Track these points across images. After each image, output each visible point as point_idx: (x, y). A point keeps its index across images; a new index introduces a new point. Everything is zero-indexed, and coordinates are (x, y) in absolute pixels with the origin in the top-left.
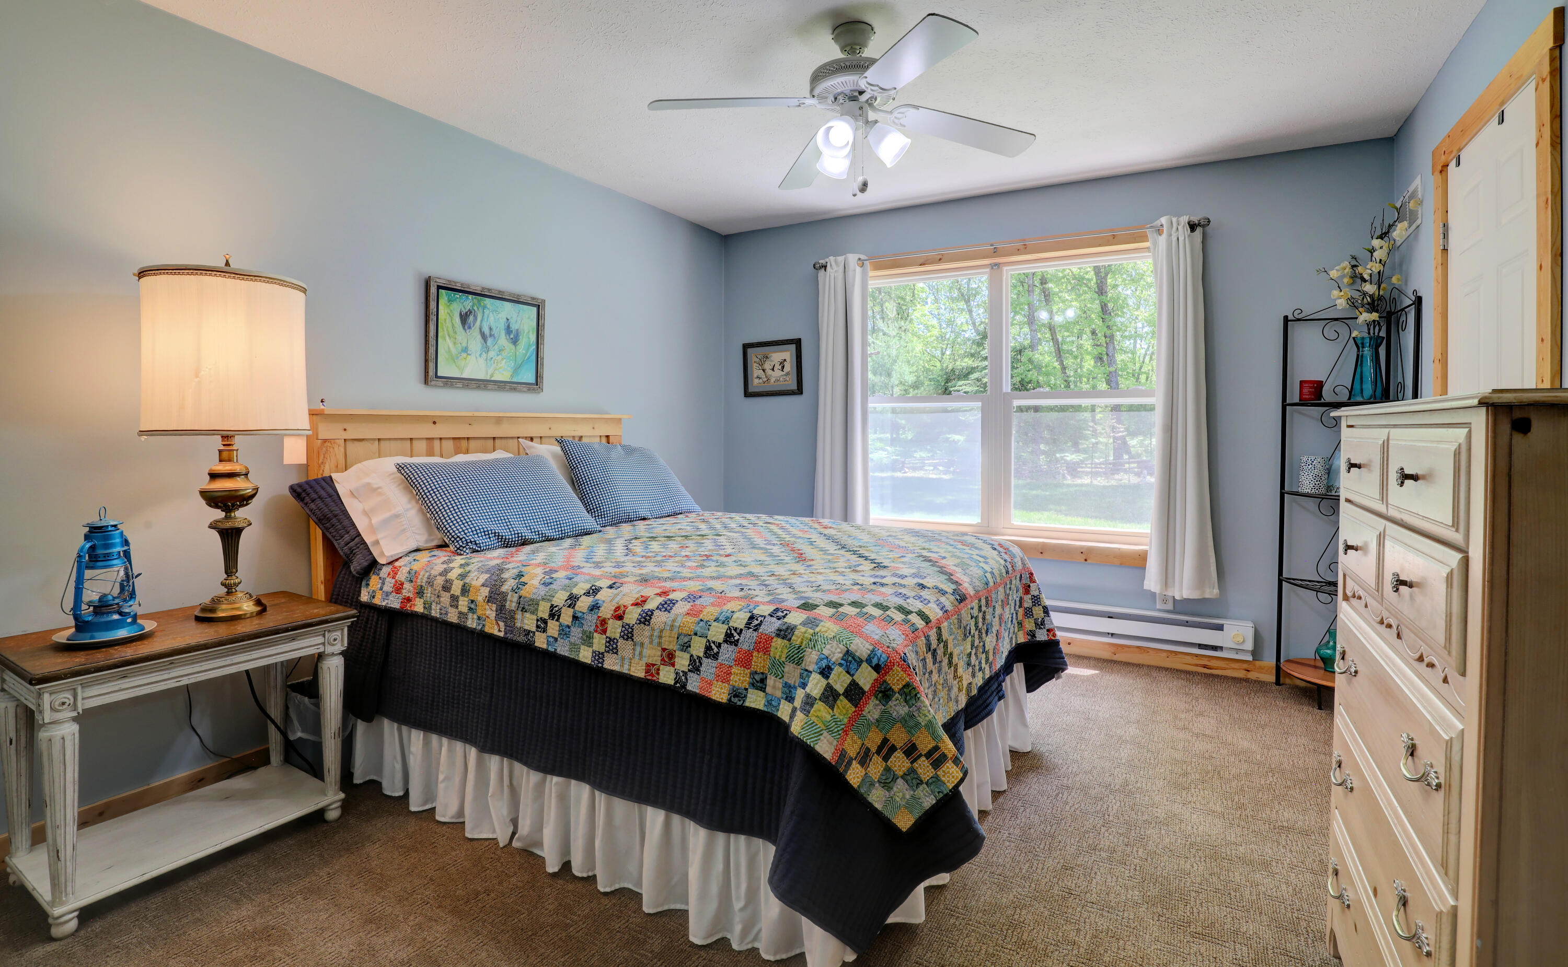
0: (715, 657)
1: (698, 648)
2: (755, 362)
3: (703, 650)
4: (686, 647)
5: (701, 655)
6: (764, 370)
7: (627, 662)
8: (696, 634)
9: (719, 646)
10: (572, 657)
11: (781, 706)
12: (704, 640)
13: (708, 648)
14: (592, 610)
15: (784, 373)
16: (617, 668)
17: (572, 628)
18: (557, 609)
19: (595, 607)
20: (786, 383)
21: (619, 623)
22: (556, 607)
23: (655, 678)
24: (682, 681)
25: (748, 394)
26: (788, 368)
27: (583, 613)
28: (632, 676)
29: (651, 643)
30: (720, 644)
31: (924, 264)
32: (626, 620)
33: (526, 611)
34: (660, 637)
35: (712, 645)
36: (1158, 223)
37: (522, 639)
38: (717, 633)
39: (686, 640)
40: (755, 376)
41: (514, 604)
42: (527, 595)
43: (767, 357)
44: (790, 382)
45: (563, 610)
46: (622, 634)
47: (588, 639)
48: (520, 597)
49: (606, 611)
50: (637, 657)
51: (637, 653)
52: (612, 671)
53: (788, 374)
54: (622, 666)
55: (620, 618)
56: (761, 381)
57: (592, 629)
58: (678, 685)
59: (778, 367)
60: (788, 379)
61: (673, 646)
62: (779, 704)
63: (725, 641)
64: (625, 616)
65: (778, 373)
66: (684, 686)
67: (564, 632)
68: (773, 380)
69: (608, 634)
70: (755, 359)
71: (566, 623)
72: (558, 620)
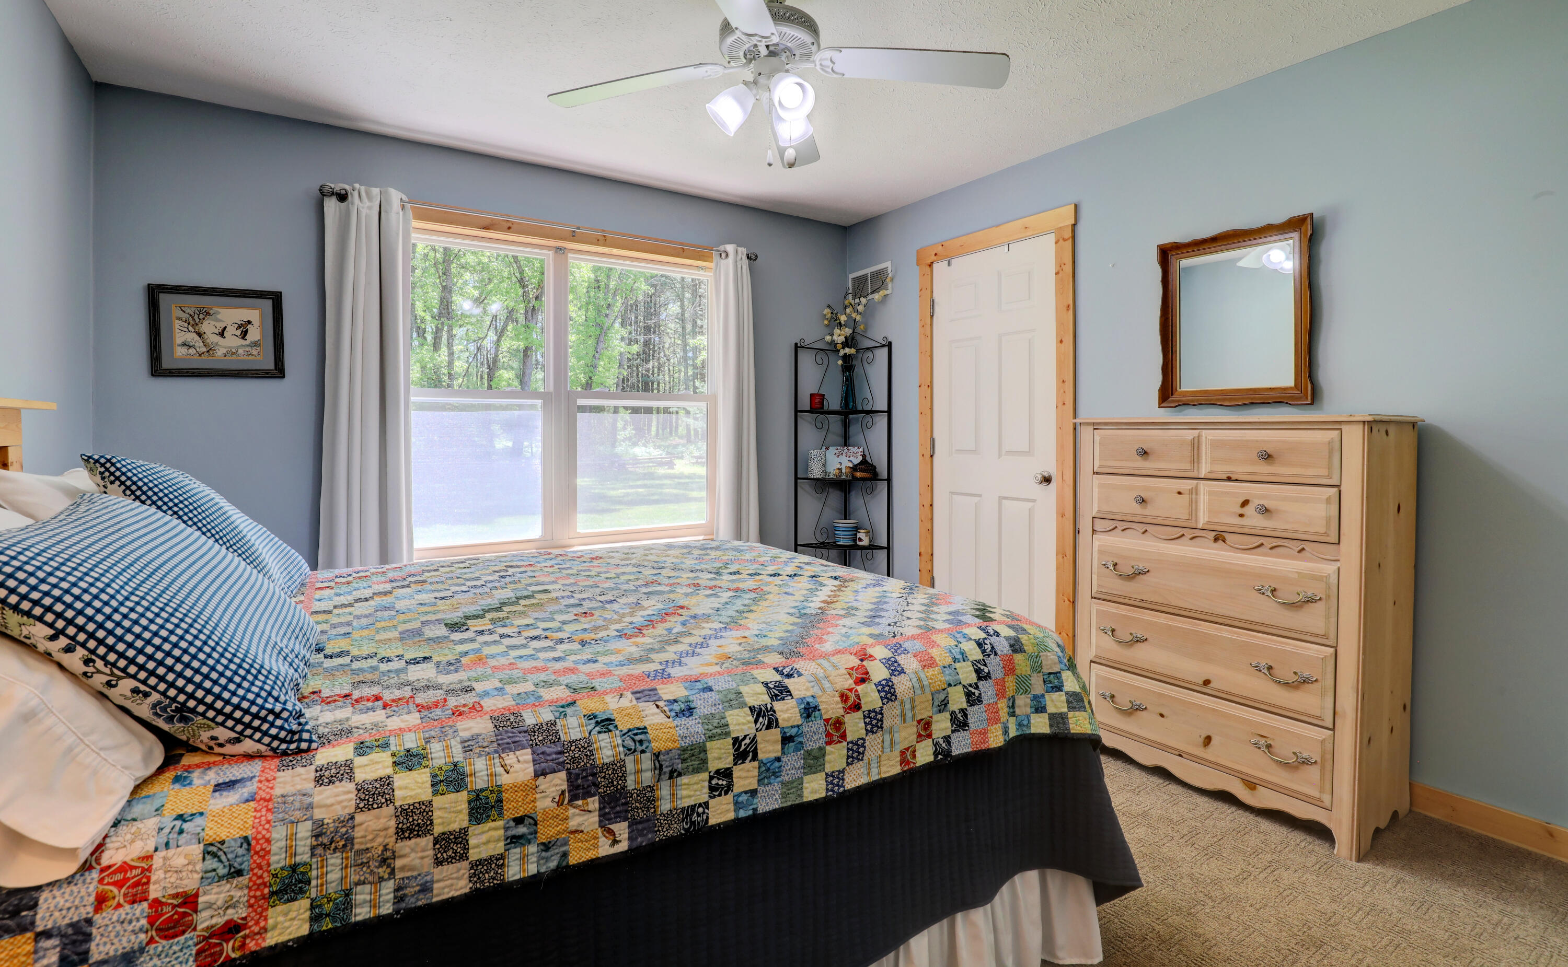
0: (979, 700)
1: (958, 700)
2: (178, 318)
3: (964, 699)
4: (943, 705)
5: (964, 705)
6: (200, 335)
7: (874, 765)
8: (950, 685)
9: (977, 688)
10: (789, 803)
11: (1032, 721)
12: (960, 688)
13: (969, 695)
14: (809, 716)
15: (247, 342)
16: (863, 780)
17: (784, 759)
18: (747, 741)
19: (809, 710)
20: (251, 358)
21: (859, 714)
22: (745, 737)
23: (912, 765)
24: (942, 751)
25: (157, 369)
26: (254, 334)
27: (798, 726)
28: (885, 778)
29: (904, 720)
30: (976, 684)
31: (488, 229)
32: (865, 707)
33: (680, 775)
34: (913, 708)
35: (970, 689)
36: (722, 248)
37: (677, 829)
38: (967, 675)
39: (942, 697)
40: (179, 341)
41: (648, 775)
42: (670, 745)
43: (208, 314)
44: (259, 358)
45: (758, 738)
46: (869, 727)
47: (814, 762)
48: (657, 755)
49: (832, 707)
50: (887, 750)
51: (887, 743)
52: (858, 787)
53: (255, 344)
54: (869, 774)
55: (856, 707)
56: (192, 351)
57: (822, 742)
58: (940, 757)
59: (231, 330)
60: (255, 352)
61: (924, 713)
62: (1029, 721)
63: (979, 678)
64: (862, 702)
65: (232, 341)
66: (947, 754)
67: (769, 772)
68: (220, 352)
69: (849, 739)
70: (177, 312)
71: (773, 755)
72: (755, 758)
